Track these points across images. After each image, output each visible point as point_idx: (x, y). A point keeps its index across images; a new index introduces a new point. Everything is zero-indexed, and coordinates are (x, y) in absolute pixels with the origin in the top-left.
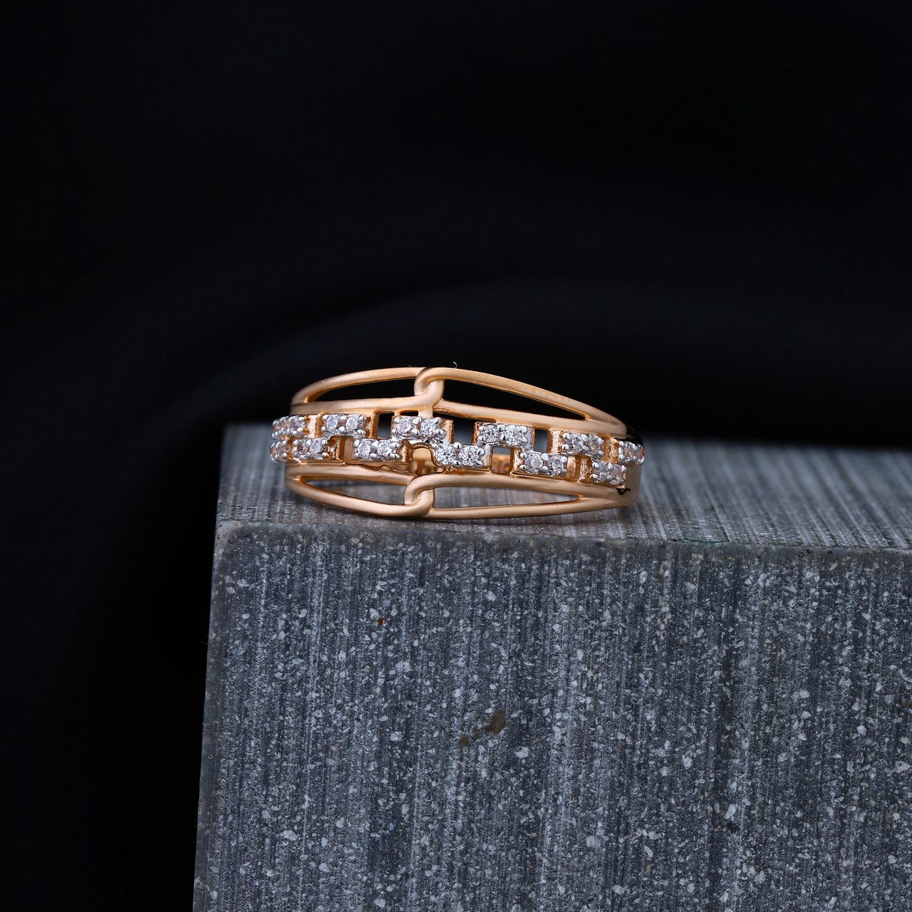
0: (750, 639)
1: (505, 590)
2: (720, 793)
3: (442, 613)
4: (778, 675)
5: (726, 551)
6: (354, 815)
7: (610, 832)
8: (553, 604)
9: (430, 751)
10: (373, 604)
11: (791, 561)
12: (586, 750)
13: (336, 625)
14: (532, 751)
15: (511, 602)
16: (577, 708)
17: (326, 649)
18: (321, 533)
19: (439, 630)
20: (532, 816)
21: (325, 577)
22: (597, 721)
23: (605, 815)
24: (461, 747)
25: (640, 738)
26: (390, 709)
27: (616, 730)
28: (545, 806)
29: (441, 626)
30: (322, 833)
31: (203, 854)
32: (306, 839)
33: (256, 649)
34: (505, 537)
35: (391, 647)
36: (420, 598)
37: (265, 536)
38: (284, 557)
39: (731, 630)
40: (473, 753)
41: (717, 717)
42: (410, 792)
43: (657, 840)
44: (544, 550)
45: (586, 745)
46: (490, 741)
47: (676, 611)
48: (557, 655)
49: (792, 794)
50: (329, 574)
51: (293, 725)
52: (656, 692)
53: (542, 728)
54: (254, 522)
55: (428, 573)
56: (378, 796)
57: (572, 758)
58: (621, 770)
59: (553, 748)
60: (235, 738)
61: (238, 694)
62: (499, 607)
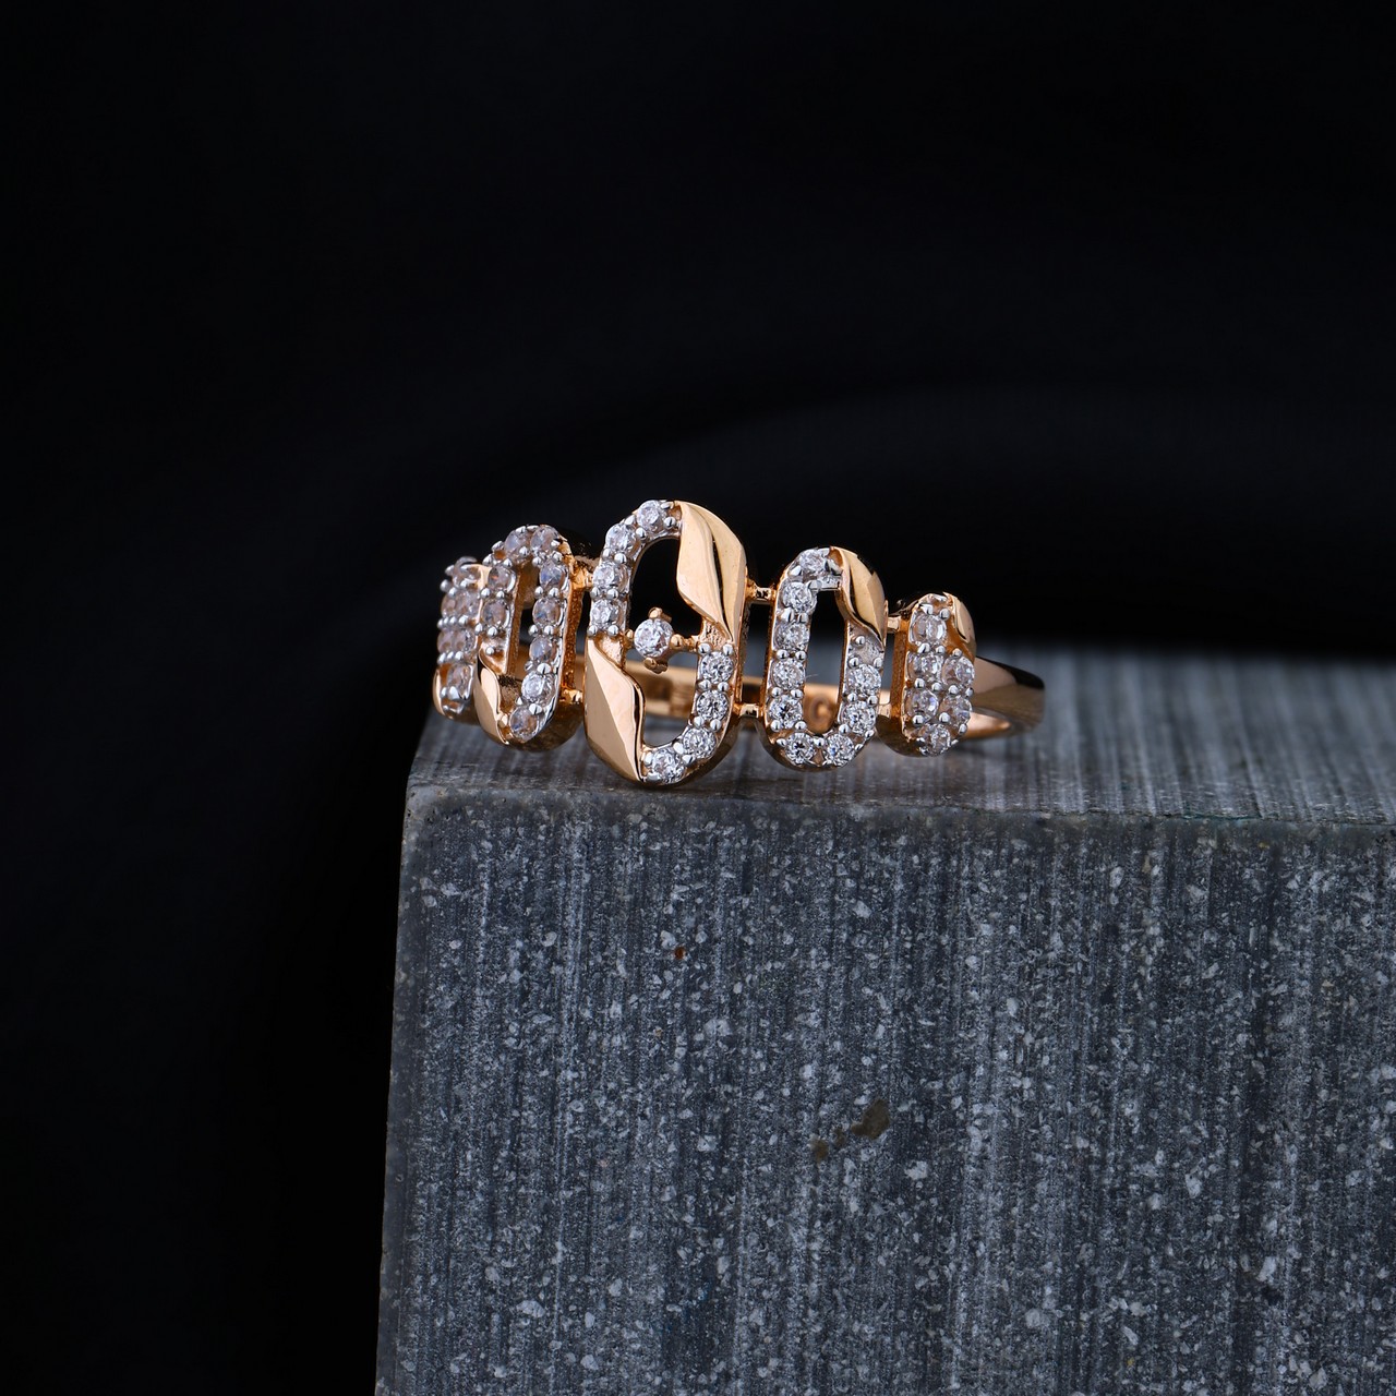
0: (1297, 981)
1: (885, 899)
2: (1249, 1238)
3: (782, 938)
4: (1344, 1041)
5: (1256, 832)
6: (638, 1275)
7: (1066, 1303)
8: (965, 923)
9: (764, 1168)
10: (666, 925)
11: (1364, 851)
12: (1025, 1166)
13: (605, 958)
14: (933, 1167)
15: (895, 920)
16: (1008, 1096)
17: (589, 999)
18: (580, 805)
19: (776, 967)
20: (934, 1277)
21: (586, 878)
22: (1041, 1117)
23: (1057, 1275)
24: (815, 1162)
25: (1115, 1146)
26: (697, 1098)
27: (1074, 1132)
28: (956, 1260)
29: (780, 960)
30: (586, 1304)
31: (390, 1340)
32: (560, 1315)
33: (474, 1000)
34: (885, 812)
35: (697, 996)
36: (743, 914)
37: (485, 812)
38: (518, 845)
39: (1264, 965)
40: (834, 1171)
41: (1243, 1111)
42: (731, 1236)
43: (1145, 1316)
44: (949, 832)
45: (1024, 1157)
46: (862, 1151)
47: (1172, 933)
48: (973, 1007)
49: (1371, 1240)
50: (593, 874)
51: (535, 1126)
52: (1140, 1069)
53: (949, 1130)
54: (469, 787)
55: (757, 872)
56: (679, 1243)
57: (1001, 1180)
58: (1083, 1200)
59: (969, 1163)
60: (440, 1147)
61: (444, 1074)
62: (876, 928)
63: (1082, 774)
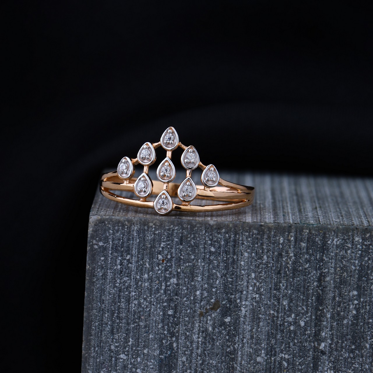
0: (330, 268)
1: (219, 246)
2: (317, 337)
3: (191, 257)
4: (343, 284)
5: (319, 228)
6: (152, 348)
7: (268, 355)
8: (241, 253)
9: (186, 319)
10: (159, 253)
11: (348, 233)
12: (257, 318)
13: (143, 262)
14: (232, 319)
15: (222, 252)
16: (252, 299)
17: (139, 273)
18: (136, 221)
19: (189, 264)
20: (232, 348)
21: (138, 240)
22: (261, 305)
23: (265, 348)
24: (200, 317)
25: (281, 313)
26: (168, 300)
27: (270, 309)
28: (238, 343)
29: (190, 263)
30: (138, 355)
31: (85, 365)
32: (131, 358)
33: (107, 273)
34: (219, 223)
35: (168, 272)
36: (180, 250)
37: (111, 222)
38: (120, 232)
39: (321, 264)
40: (205, 319)
41: (316, 303)
42: (177, 337)
43: (289, 359)
44: (236, 228)
45: (256, 316)
46: (213, 314)
47: (297, 255)
48: (243, 275)
49: (350, 338)
50: (140, 239)
51: (124, 307)
52: (288, 292)
53: (236, 308)
54: (106, 216)
55: (184, 239)
56: (163, 339)
57: (250, 322)
58: (272, 327)
59: (242, 317)
60: (98, 313)
61: (99, 293)
62: (217, 254)
63: (272, 211)
